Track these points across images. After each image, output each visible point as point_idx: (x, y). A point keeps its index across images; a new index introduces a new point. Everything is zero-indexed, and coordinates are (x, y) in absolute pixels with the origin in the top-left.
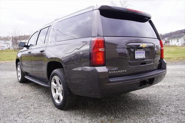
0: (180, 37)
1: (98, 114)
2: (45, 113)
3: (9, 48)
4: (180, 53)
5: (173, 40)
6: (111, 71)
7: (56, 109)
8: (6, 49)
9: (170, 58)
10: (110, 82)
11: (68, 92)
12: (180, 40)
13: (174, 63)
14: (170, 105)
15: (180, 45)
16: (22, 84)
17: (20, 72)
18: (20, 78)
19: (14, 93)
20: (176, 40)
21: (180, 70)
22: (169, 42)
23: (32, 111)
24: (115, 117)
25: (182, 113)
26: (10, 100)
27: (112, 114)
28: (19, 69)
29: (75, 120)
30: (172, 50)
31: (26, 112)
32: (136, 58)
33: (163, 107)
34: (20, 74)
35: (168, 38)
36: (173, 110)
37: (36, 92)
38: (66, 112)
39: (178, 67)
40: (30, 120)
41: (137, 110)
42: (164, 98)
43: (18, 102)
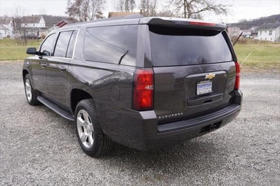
0: (275, 27)
1: (141, 166)
2: (70, 161)
3: (8, 36)
4: (271, 54)
5: (263, 32)
6: (161, 115)
7: (84, 154)
8: (4, 38)
9: (254, 65)
10: (158, 132)
11: (101, 136)
12: (274, 32)
13: (259, 74)
14: (242, 153)
15: (273, 41)
16: (33, 107)
17: (30, 89)
18: (30, 98)
19: (23, 123)
20: (268, 32)
21: (266, 88)
22: (257, 34)
23: (51, 158)
24: (165, 172)
25: (255, 169)
26: (18, 138)
27: (161, 166)
28: (27, 84)
29: (110, 174)
30: (260, 48)
31: (43, 159)
32: (198, 94)
33: (231, 157)
34: (29, 92)
35: (256, 27)
36: (244, 162)
37: (55, 124)
38: (98, 162)
39: (264, 82)
40: (48, 173)
41: (195, 161)
42: (235, 141)
43: (30, 140)
